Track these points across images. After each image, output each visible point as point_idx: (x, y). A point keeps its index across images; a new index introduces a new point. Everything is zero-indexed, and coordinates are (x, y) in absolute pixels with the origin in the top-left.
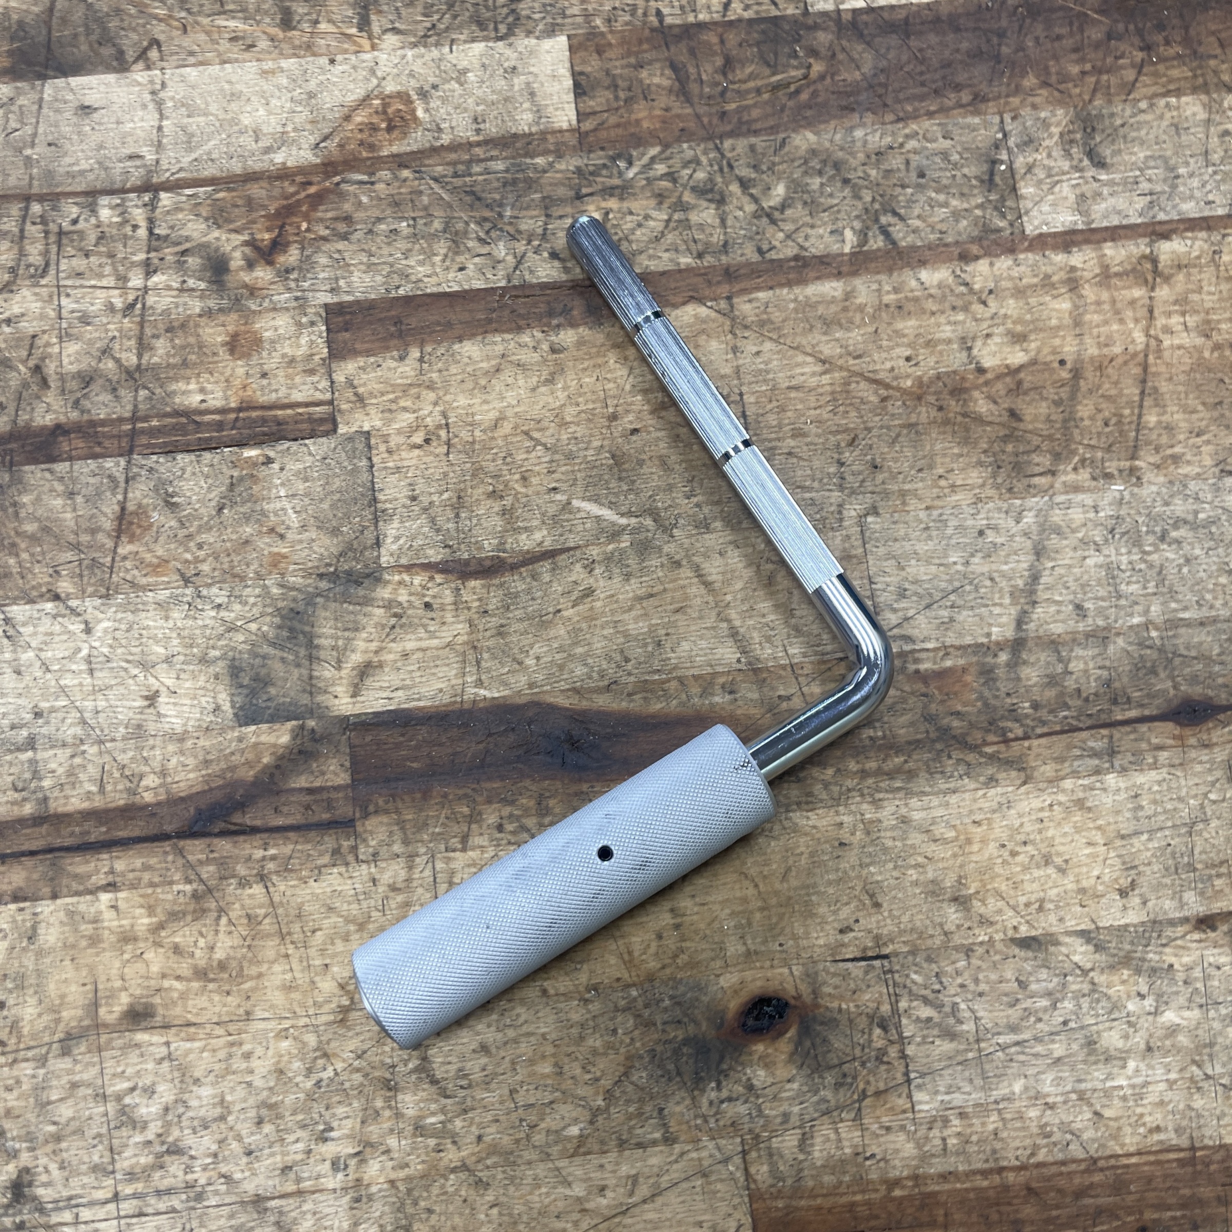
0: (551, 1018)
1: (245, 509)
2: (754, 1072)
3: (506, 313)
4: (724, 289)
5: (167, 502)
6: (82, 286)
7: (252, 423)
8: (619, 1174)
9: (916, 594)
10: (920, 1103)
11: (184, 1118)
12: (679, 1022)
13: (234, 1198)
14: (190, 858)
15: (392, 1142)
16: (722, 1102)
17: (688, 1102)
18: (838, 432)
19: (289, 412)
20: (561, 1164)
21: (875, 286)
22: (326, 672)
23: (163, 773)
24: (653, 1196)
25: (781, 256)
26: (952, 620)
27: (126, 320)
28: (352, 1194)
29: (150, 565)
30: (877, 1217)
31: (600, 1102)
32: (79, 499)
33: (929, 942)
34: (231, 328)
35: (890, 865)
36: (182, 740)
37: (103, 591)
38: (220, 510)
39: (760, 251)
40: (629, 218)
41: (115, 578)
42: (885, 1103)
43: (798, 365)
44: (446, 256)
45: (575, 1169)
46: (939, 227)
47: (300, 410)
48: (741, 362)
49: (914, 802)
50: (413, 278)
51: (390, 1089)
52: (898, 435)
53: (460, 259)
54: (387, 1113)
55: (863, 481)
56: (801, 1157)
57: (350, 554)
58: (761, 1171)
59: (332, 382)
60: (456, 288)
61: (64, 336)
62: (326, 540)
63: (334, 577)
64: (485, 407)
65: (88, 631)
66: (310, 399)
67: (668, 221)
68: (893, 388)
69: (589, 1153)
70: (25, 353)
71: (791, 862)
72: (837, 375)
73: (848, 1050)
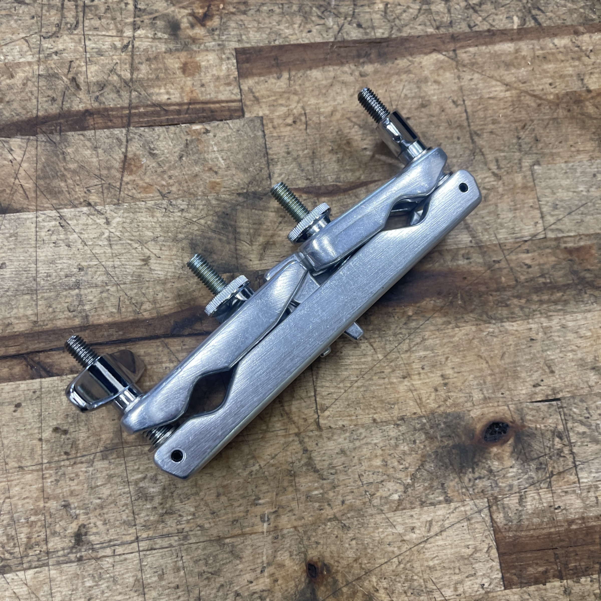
0: (379, 435)
1: (195, 157)
2: (492, 462)
3: (335, 55)
4: (451, 46)
5: (150, 153)
6: (98, 35)
7: (197, 111)
8: (421, 520)
9: (562, 207)
10: (582, 478)
11: (175, 494)
12: (450, 436)
13: (205, 538)
14: (172, 348)
15: (294, 504)
16: (476, 479)
17: (457, 480)
18: (515, 122)
19: (218, 105)
20: (389, 515)
21: (531, 46)
22: (245, 247)
23: (154, 302)
24: (441, 531)
25: (481, 29)
26: (582, 221)
27: (123, 54)
28: (273, 534)
29: (142, 187)
30: (563, 540)
31: (409, 481)
32: (100, 151)
33: (581, 391)
34: (183, 60)
35: (558, 351)
36: (164, 282)
37: (116, 201)
38: (181, 157)
39: (469, 26)
40: (399, 7)
41: (122, 194)
42: (564, 478)
43: (493, 86)
44: (300, 25)
45: (397, 518)
46: (562, 17)
47: (223, 105)
48: (462, 84)
49: (568, 317)
50: (283, 36)
51: (291, 476)
52: (548, 124)
53: (309, 26)
54: (290, 489)
55: (531, 147)
56: (520, 508)
57: (254, 183)
58: (499, 518)
59: (241, 90)
60: (307, 41)
61: (88, 62)
62: (241, 175)
63: (246, 195)
64: (326, 105)
65: (108, 223)
66: (229, 99)
67: (420, 10)
68: (544, 100)
69: (404, 509)
70: (67, 71)
71: (505, 349)
72: (514, 92)
73: (542, 450)
